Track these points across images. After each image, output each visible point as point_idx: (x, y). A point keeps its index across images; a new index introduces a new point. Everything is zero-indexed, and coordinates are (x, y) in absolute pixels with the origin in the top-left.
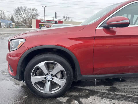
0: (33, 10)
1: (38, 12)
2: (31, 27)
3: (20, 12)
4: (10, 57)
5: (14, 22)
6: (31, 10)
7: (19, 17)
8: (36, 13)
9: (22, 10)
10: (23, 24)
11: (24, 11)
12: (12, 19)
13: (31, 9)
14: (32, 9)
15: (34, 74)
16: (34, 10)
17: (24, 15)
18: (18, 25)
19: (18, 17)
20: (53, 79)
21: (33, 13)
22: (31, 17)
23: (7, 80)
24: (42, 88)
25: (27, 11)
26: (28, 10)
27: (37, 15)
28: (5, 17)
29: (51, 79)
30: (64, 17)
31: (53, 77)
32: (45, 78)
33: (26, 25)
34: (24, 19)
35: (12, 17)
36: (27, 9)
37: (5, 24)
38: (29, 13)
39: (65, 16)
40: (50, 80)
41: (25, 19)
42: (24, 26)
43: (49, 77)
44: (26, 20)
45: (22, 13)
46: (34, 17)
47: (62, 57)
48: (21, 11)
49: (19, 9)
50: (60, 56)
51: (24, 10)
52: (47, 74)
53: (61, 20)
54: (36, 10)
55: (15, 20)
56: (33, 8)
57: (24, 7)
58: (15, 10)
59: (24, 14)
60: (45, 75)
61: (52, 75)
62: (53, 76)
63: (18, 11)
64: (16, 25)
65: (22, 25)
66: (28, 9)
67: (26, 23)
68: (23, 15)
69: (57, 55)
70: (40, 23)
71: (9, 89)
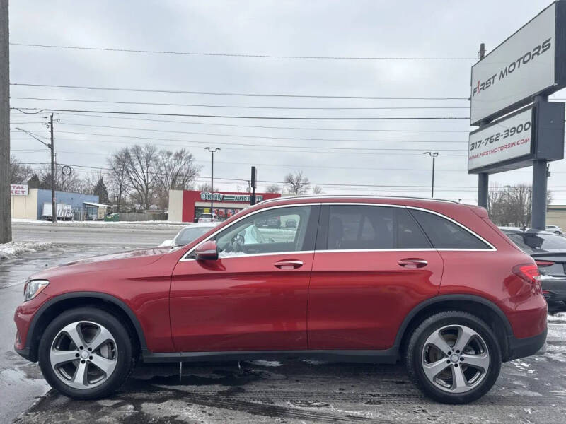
0: (179, 156)
1: (194, 164)
2: (165, 217)
3: (132, 165)
4: (20, 315)
5: (104, 199)
6: (171, 157)
7: (126, 181)
8: (187, 166)
9: (138, 158)
10: (138, 206)
11: (144, 162)
12: (100, 190)
13: (169, 154)
14: (174, 153)
15: (58, 347)
16: (181, 158)
17: (142, 174)
18: (119, 210)
19: (121, 182)
20: (91, 358)
21: (176, 170)
22: (170, 181)
23: (14, 369)
24: (70, 378)
25: (155, 160)
26: (160, 157)
27: (191, 174)
28: (77, 181)
29: (88, 359)
30: (290, 180)
31: (93, 355)
32: (77, 355)
33: (148, 208)
34: (143, 190)
35: (101, 183)
36: (157, 153)
37: (69, 207)
38: (163, 168)
39: (295, 177)
40: (86, 360)
41: (147, 189)
42: (140, 212)
43: (85, 354)
44: (150, 190)
45: (139, 166)
46: (180, 181)
47: (111, 314)
48: (136, 162)
49: (127, 155)
50: (107, 311)
51: (146, 158)
52: (82, 348)
53: (277, 189)
54: (190, 157)
55: (110, 193)
56: (179, 152)
57: (147, 146)
58: (113, 158)
59: (145, 171)
60: (78, 350)
61: (90, 349)
62: (93, 353)
63: (124, 161)
64: (109, 211)
65: (134, 210)
66: (161, 152)
67: (148, 202)
68: (140, 174)
69: (102, 309)
70: (197, 204)
71: (9, 385)
